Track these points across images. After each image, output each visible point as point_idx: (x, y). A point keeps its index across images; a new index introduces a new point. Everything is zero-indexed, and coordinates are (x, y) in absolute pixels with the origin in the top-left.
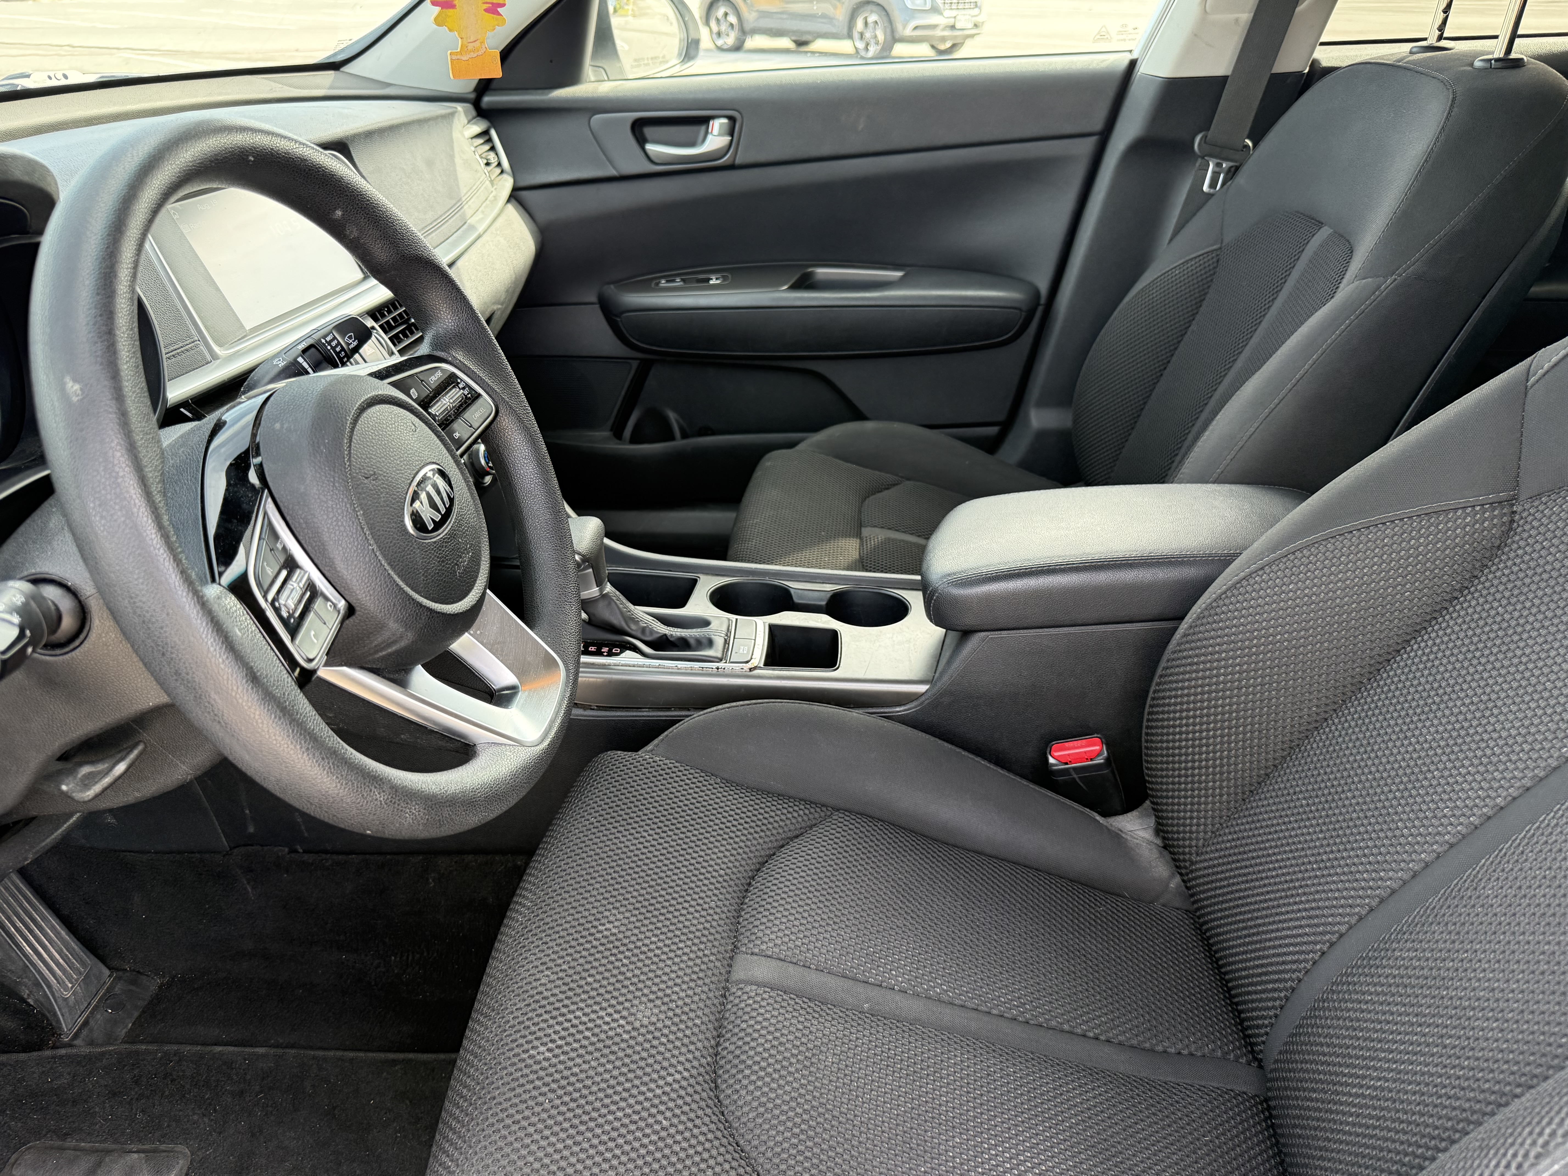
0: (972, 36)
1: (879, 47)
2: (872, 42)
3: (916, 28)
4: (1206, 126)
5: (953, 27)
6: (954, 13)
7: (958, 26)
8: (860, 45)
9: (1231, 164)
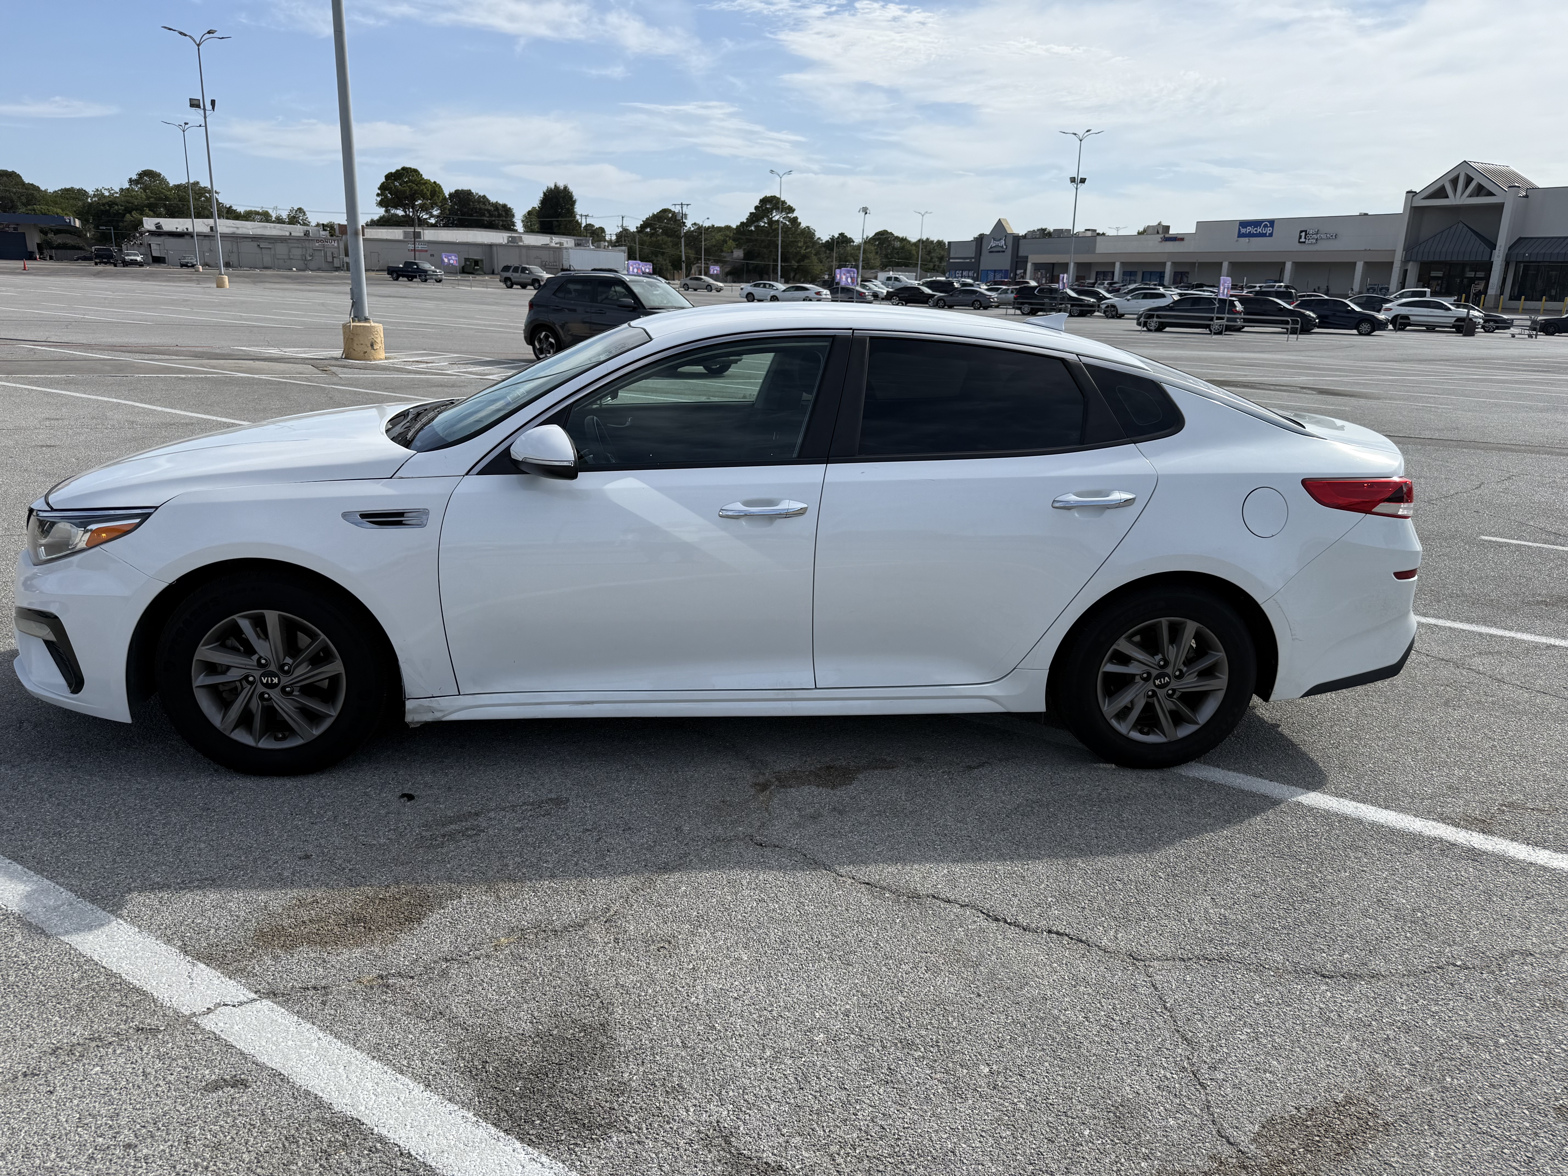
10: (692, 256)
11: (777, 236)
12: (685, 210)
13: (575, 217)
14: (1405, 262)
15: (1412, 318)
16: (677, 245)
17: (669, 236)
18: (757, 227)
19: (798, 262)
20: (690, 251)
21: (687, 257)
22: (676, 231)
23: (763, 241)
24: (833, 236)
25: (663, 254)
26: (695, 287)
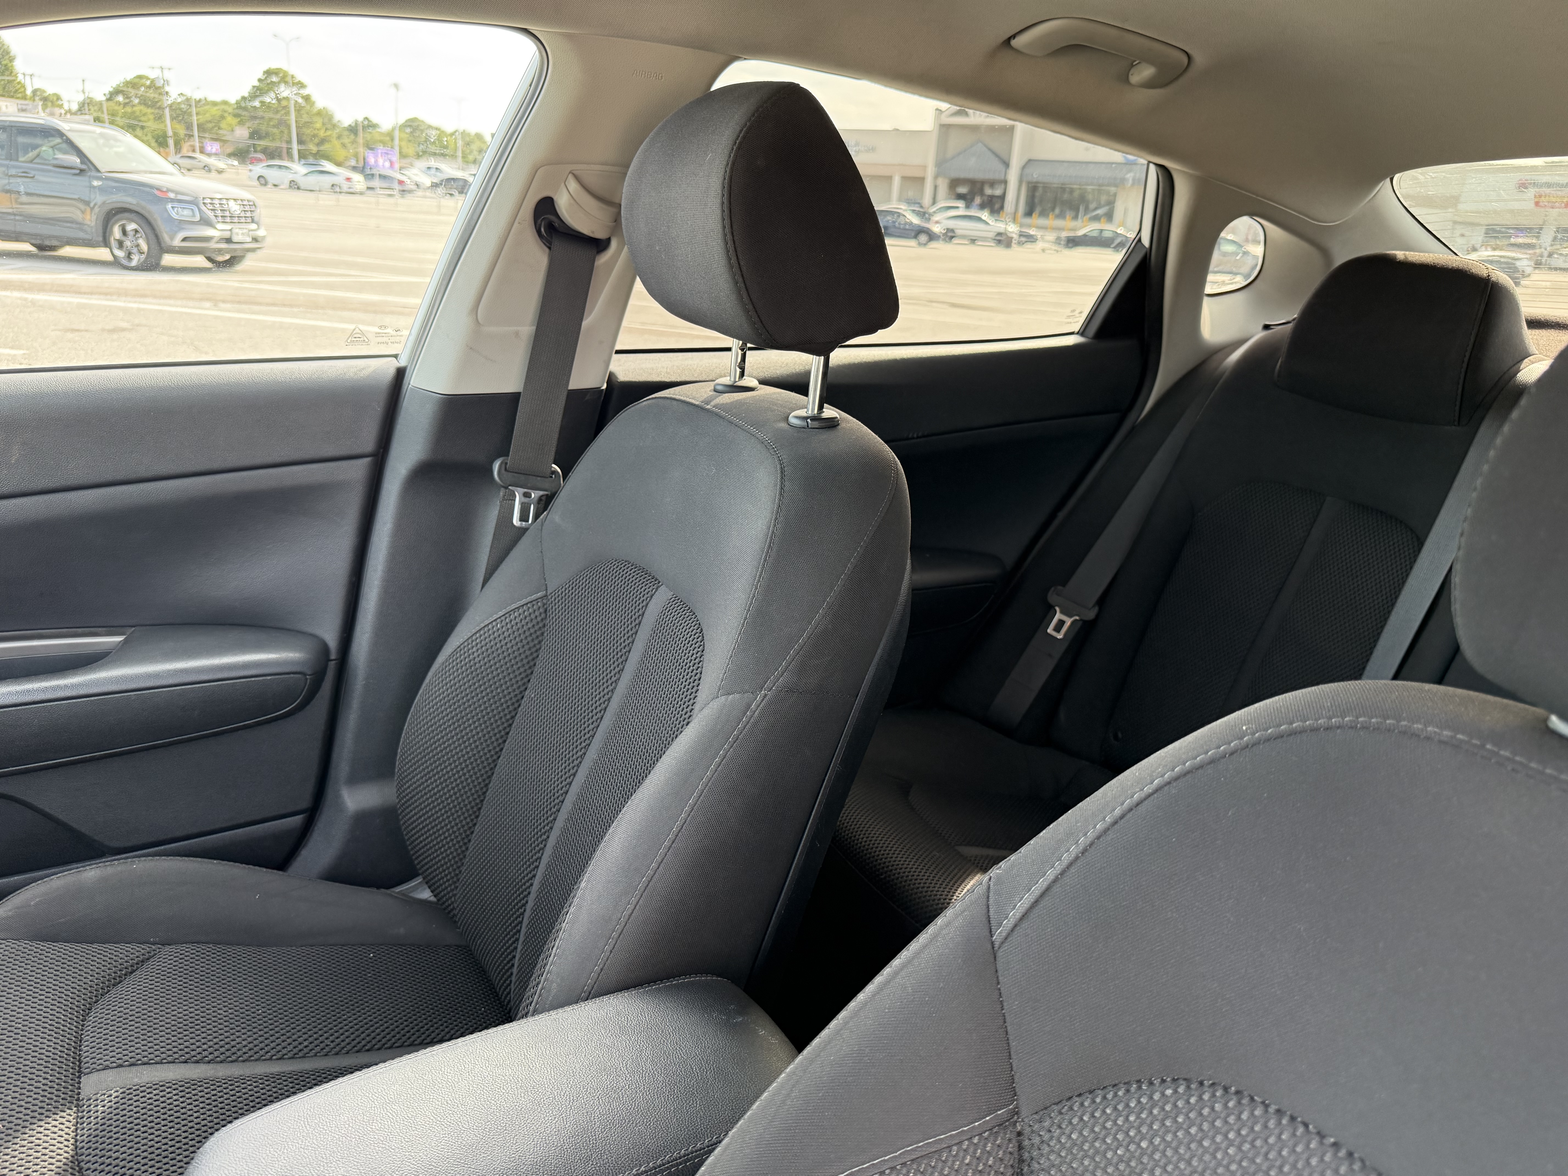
0: (253, 250)
1: (143, 256)
2: (135, 250)
3: (185, 239)
4: (503, 451)
5: (229, 241)
6: (228, 227)
7: (235, 239)
8: (120, 254)
9: (541, 493)
10: (182, 132)
11: (288, 113)
12: (167, 75)
13: (16, 77)
14: (936, 177)
15: (956, 231)
16: (159, 118)
17: (148, 106)
18: (262, 102)
19: (318, 145)
20: (177, 126)
21: (175, 134)
22: (157, 102)
23: (271, 119)
24: (356, 121)
25: (143, 128)
26: (189, 167)
